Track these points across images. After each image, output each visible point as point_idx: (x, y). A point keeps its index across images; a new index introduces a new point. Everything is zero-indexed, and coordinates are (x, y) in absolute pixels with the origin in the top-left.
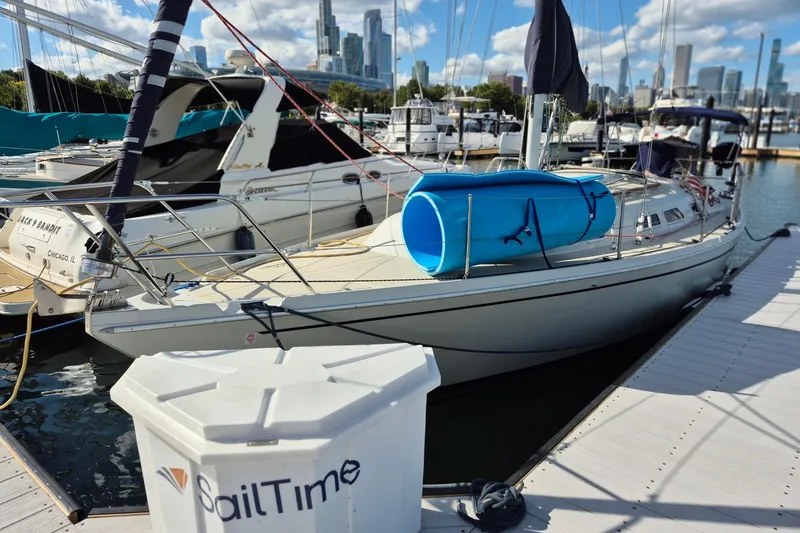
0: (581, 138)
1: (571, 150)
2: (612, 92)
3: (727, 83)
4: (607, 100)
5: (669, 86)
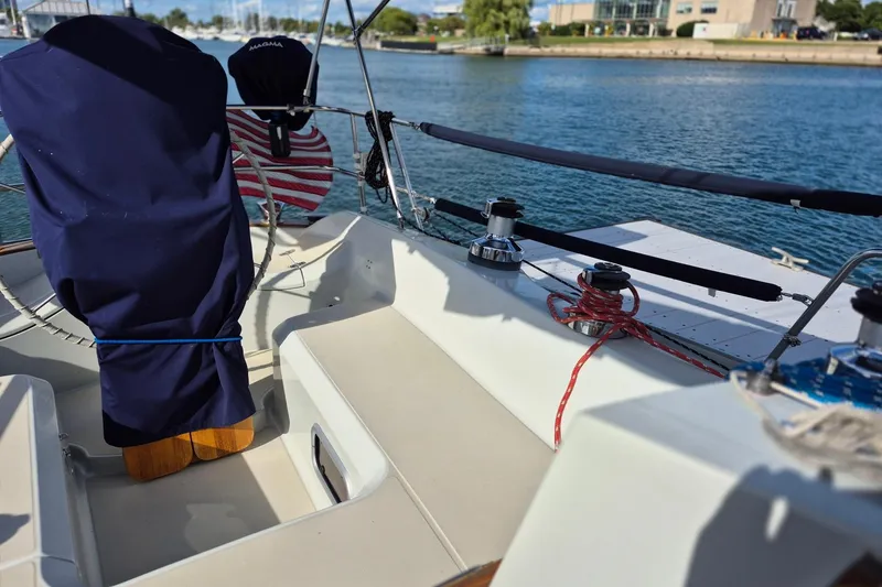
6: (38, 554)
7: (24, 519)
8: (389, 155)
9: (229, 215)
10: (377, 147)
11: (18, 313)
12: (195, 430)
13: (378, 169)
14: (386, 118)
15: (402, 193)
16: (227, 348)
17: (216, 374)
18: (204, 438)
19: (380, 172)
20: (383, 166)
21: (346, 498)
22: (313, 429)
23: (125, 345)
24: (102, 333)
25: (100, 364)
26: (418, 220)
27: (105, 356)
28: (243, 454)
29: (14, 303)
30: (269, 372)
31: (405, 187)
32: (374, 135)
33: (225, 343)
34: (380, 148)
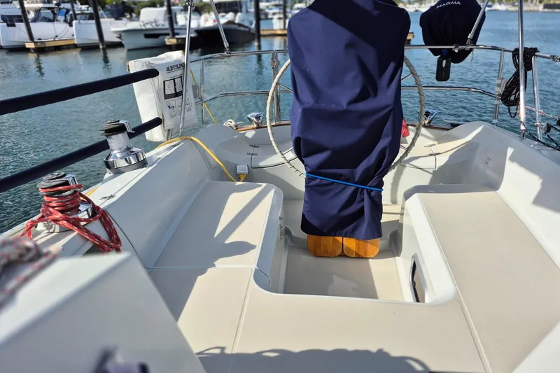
1: (147, 36)
6: (254, 266)
7: (253, 247)
8: (526, 82)
9: (390, 111)
10: (517, 75)
11: (276, 153)
12: (345, 236)
13: (514, 92)
14: (530, 53)
15: (531, 111)
16: (373, 194)
17: (363, 207)
18: (350, 243)
19: (515, 94)
20: (518, 90)
21: (424, 301)
22: (413, 257)
23: (319, 180)
24: (309, 170)
25: (306, 187)
26: (540, 133)
27: (309, 183)
28: (370, 260)
29: (276, 148)
30: (397, 217)
31: (535, 107)
32: (517, 65)
33: (372, 191)
34: (519, 76)
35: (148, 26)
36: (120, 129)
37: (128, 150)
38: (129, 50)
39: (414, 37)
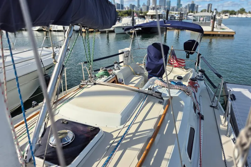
0: (127, 25)
2: (136, 6)
3: (167, 4)
4: (135, 9)
5: (152, 5)
24: (149, 73)
35: (124, 25)
36: (117, 63)
37: (117, 67)
38: (116, 34)
39: (235, 33)
